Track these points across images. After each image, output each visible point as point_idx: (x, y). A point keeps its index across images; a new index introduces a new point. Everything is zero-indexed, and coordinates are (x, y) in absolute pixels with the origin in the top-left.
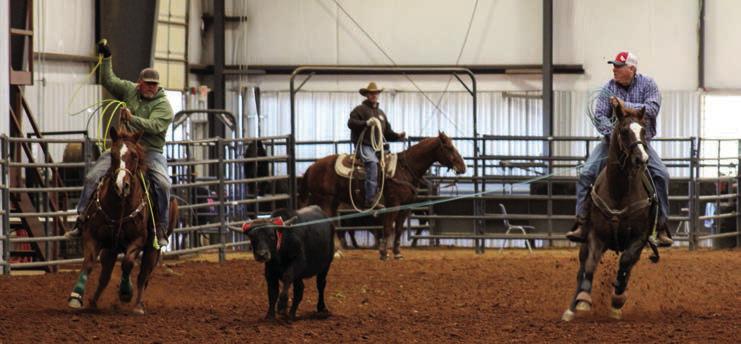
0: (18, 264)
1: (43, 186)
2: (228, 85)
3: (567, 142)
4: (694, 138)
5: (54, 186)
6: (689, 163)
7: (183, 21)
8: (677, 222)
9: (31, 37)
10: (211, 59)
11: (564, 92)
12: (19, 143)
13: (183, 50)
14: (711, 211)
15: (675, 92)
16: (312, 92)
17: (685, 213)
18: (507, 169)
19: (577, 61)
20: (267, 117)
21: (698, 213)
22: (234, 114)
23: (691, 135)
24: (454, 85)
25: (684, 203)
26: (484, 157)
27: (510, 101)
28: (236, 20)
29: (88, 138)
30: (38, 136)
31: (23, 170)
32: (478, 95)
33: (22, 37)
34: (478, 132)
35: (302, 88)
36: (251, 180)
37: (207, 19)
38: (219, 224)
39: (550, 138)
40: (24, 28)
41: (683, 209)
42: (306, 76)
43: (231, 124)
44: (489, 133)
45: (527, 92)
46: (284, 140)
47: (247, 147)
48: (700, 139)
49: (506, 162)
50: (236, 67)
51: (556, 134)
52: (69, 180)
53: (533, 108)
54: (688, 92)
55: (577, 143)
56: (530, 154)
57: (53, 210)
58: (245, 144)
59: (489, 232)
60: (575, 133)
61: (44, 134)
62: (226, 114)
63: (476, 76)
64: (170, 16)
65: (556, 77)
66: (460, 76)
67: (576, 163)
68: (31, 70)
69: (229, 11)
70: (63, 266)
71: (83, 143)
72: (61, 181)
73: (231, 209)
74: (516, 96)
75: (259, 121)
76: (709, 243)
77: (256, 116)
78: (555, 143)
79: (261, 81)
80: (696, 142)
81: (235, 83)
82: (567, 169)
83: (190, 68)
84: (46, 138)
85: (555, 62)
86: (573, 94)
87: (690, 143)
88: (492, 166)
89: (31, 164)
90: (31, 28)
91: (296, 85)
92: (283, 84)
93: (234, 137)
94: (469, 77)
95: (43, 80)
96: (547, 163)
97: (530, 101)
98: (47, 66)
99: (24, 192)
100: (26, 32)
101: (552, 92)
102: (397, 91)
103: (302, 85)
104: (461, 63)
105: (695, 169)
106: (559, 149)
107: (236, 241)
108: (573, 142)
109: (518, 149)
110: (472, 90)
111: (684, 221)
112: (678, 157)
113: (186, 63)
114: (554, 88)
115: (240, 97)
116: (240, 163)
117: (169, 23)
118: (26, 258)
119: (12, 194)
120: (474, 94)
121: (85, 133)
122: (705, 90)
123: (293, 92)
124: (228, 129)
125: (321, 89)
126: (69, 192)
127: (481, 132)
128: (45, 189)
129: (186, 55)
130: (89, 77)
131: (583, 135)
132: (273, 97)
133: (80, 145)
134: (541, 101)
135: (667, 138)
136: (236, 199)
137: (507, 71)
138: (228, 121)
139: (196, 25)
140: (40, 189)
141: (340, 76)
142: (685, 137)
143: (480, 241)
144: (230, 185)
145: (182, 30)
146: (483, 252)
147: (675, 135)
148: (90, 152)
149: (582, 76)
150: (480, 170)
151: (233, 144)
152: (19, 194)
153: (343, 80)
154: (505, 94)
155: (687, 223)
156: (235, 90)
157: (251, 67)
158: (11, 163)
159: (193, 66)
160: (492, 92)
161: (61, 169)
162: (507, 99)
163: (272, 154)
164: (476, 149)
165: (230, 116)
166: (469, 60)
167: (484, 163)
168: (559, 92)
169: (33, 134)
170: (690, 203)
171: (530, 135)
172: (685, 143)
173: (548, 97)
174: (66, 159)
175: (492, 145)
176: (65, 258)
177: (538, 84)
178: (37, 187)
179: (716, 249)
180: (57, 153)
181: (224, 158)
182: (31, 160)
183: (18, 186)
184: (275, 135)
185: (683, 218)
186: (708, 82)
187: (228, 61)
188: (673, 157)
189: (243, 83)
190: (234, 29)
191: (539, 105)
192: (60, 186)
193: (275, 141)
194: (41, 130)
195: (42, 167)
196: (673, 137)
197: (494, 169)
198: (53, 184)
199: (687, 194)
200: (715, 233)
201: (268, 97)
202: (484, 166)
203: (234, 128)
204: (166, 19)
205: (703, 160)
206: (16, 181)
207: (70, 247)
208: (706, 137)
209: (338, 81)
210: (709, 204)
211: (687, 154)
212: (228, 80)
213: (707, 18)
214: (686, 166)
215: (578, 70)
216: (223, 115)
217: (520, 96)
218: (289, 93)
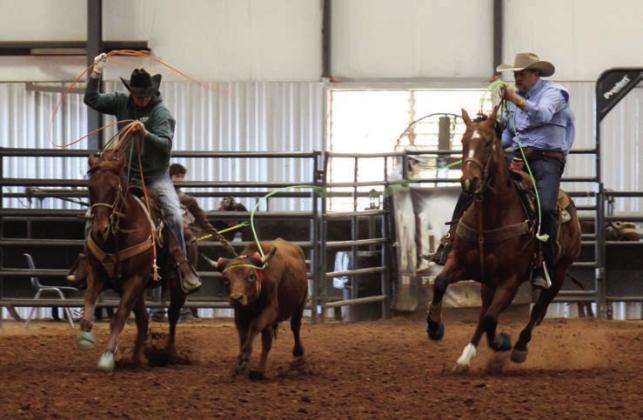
4: (318, 154)
6: (311, 190)
14: (342, 263)
15: (288, 83)
19: (139, 37)
21: (325, 268)
27: (37, 97)
45: (63, 82)
48: (327, 155)
49: (34, 189)
53: (73, 108)
54: (307, 83)
56: (70, 178)
59: (6, 296)
74: (47, 89)
80: (321, 159)
85: (105, 38)
87: (311, 160)
97: (69, 96)
105: (319, 200)
109: (52, 169)
112: (292, 181)
114: (105, 76)
122: (332, 81)
135: (275, 151)
137: (34, 51)
147: (288, 147)
154: (30, 86)
160: (10, 82)
162: (33, 93)
168: (112, 82)
170: (312, 252)
175: (12, 164)
177: (80, 72)
179: (353, 322)
186: (337, 69)
196: (284, 151)
197: (15, 199)
205: (330, 186)
208: (335, 151)
210: (340, 254)
211: (308, 176)
214: (306, 195)
217: (54, 90)
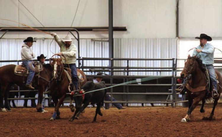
3: (120, 61)
4: (174, 59)
6: (172, 69)
8: (167, 95)
11: (118, 39)
15: (166, 39)
16: (8, 39)
17: (170, 92)
18: (93, 73)
19: (124, 26)
21: (176, 92)
23: (173, 58)
25: (170, 87)
26: (83, 67)
27: (94, 43)
32: (80, 40)
34: (80, 56)
35: (2, 37)
39: (111, 59)
41: (170, 90)
42: (5, 32)
44: (85, 57)
45: (102, 39)
48: (177, 59)
49: (93, 69)
51: (114, 57)
53: (105, 46)
54: (172, 39)
55: (124, 61)
56: (103, 66)
60: (123, 57)
63: (79, 32)
65: (114, 32)
66: (72, 32)
67: (123, 70)
74: (97, 41)
76: (181, 104)
78: (114, 61)
80: (175, 60)
82: (120, 72)
85: (114, 26)
86: (122, 40)
87: (172, 61)
88: (87, 71)
94: (76, 33)
96: (110, 70)
97: (103, 43)
101: (113, 39)
102: (45, 39)
103: (3, 36)
104: (73, 26)
105: (174, 72)
106: (116, 64)
108: (122, 61)
109: (98, 64)
110: (77, 38)
111: (170, 95)
112: (168, 67)
114: (114, 37)
120: (78, 40)
122: (179, 38)
125: (11, 38)
127: (82, 57)
131: (126, 58)
134: (108, 43)
135: (163, 59)
137: (93, 30)
141: (20, 32)
142: (171, 58)
147: (166, 57)
149: (126, 32)
154: (92, 40)
155: (171, 96)
160: (87, 39)
162: (93, 42)
164: (79, 64)
166: (76, 25)
167: (83, 70)
168: (116, 39)
170: (172, 87)
171: (103, 57)
172: (170, 61)
173: (111, 41)
175: (87, 62)
177: (107, 36)
179: (184, 107)
185: (170, 93)
186: (180, 35)
188: (165, 67)
191: (107, 44)
196: (165, 58)
197: (88, 73)
199: (171, 83)
200: (183, 100)
205: (179, 68)
208: (180, 58)
209: (19, 34)
211: (171, 66)
213: (180, 7)
214: (171, 71)
215: (124, 29)
217: (99, 41)
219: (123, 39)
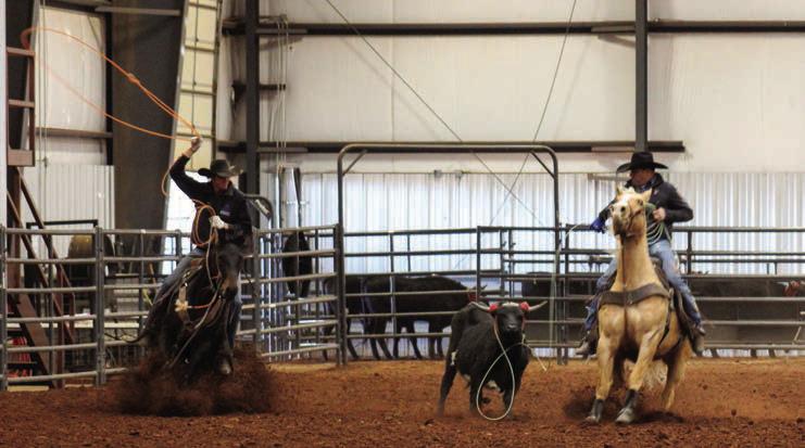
0: (16, 379)
1: (45, 286)
2: (263, 165)
5: (59, 286)
7: (210, 90)
8: (796, 328)
9: (32, 110)
10: (242, 135)
12: (17, 236)
13: (210, 125)
16: (363, 174)
17: (804, 317)
19: (676, 138)
20: (309, 203)
22: (270, 199)
24: (532, 165)
26: (567, 252)
27: (596, 184)
28: (272, 89)
29: (98, 229)
30: (41, 227)
31: (22, 266)
32: (560, 178)
33: (21, 109)
34: (560, 221)
35: (353, 169)
36: (290, 278)
37: (238, 88)
38: (254, 331)
40: (22, 99)
41: (802, 313)
42: (356, 155)
43: (266, 211)
44: (572, 223)
46: (331, 231)
47: (285, 239)
49: (594, 257)
50: (273, 145)
52: (75, 279)
57: (58, 314)
58: (283, 236)
59: (572, 340)
61: (46, 223)
62: (261, 199)
63: (558, 155)
64: (195, 84)
66: (539, 155)
68: (32, 147)
69: (264, 79)
70: (69, 380)
71: (93, 236)
72: (67, 281)
73: (267, 313)
74: (605, 178)
75: (299, 208)
77: (296, 203)
79: (301, 162)
81: (272, 164)
83: (217, 145)
84: (48, 228)
85: (649, 139)
86: (671, 176)
88: (575, 262)
89: (31, 260)
90: (32, 99)
91: (345, 166)
92: (329, 164)
93: (270, 227)
94: (550, 156)
95: (45, 160)
98: (49, 143)
99: (23, 293)
100: (26, 103)
102: (463, 173)
103: (351, 166)
104: (539, 139)
107: (273, 350)
110: (552, 171)
113: (214, 140)
115: (277, 180)
116: (277, 258)
117: (193, 93)
118: (25, 371)
119: (9, 295)
120: (555, 176)
121: (95, 222)
123: (341, 174)
124: (263, 218)
125: (373, 170)
126: (76, 293)
127: (564, 222)
128: (49, 290)
129: (214, 130)
130: (99, 156)
132: (316, 178)
133: (90, 237)
135: (782, 227)
136: (272, 302)
137: (593, 149)
138: (263, 208)
139: (225, 95)
140: (42, 289)
141: (396, 155)
143: (563, 350)
144: (266, 284)
145: (209, 101)
146: (566, 363)
147: (792, 224)
148: (101, 245)
149: (682, 155)
150: (562, 266)
151: (269, 236)
152: (17, 295)
153: (399, 159)
154: (591, 176)
156: (271, 171)
157: (290, 145)
158: (9, 260)
159: (221, 142)
160: (575, 173)
161: (66, 266)
162: (593, 182)
163: (317, 248)
164: (558, 242)
165: (265, 202)
166: (548, 135)
167: (567, 258)
169: (33, 224)
174: (72, 254)
175: (576, 237)
176: (72, 372)
178: (38, 287)
180: (62, 246)
181: (259, 252)
182: (31, 255)
183: (17, 286)
184: (319, 225)
185: (803, 323)
187: (263, 138)
188: (789, 251)
189: (281, 163)
190: (270, 99)
192: (66, 285)
193: (319, 232)
194: (42, 219)
195: (44, 264)
196: (789, 227)
197: (579, 265)
198: (57, 283)
201: (310, 180)
202: (567, 262)
203: (270, 216)
204: (190, 88)
206: (14, 281)
207: (77, 358)
209: (393, 160)
212: (264, 159)
215: (677, 148)
216: (258, 201)
217: (610, 179)
218: (336, 176)
219: (675, 173)
